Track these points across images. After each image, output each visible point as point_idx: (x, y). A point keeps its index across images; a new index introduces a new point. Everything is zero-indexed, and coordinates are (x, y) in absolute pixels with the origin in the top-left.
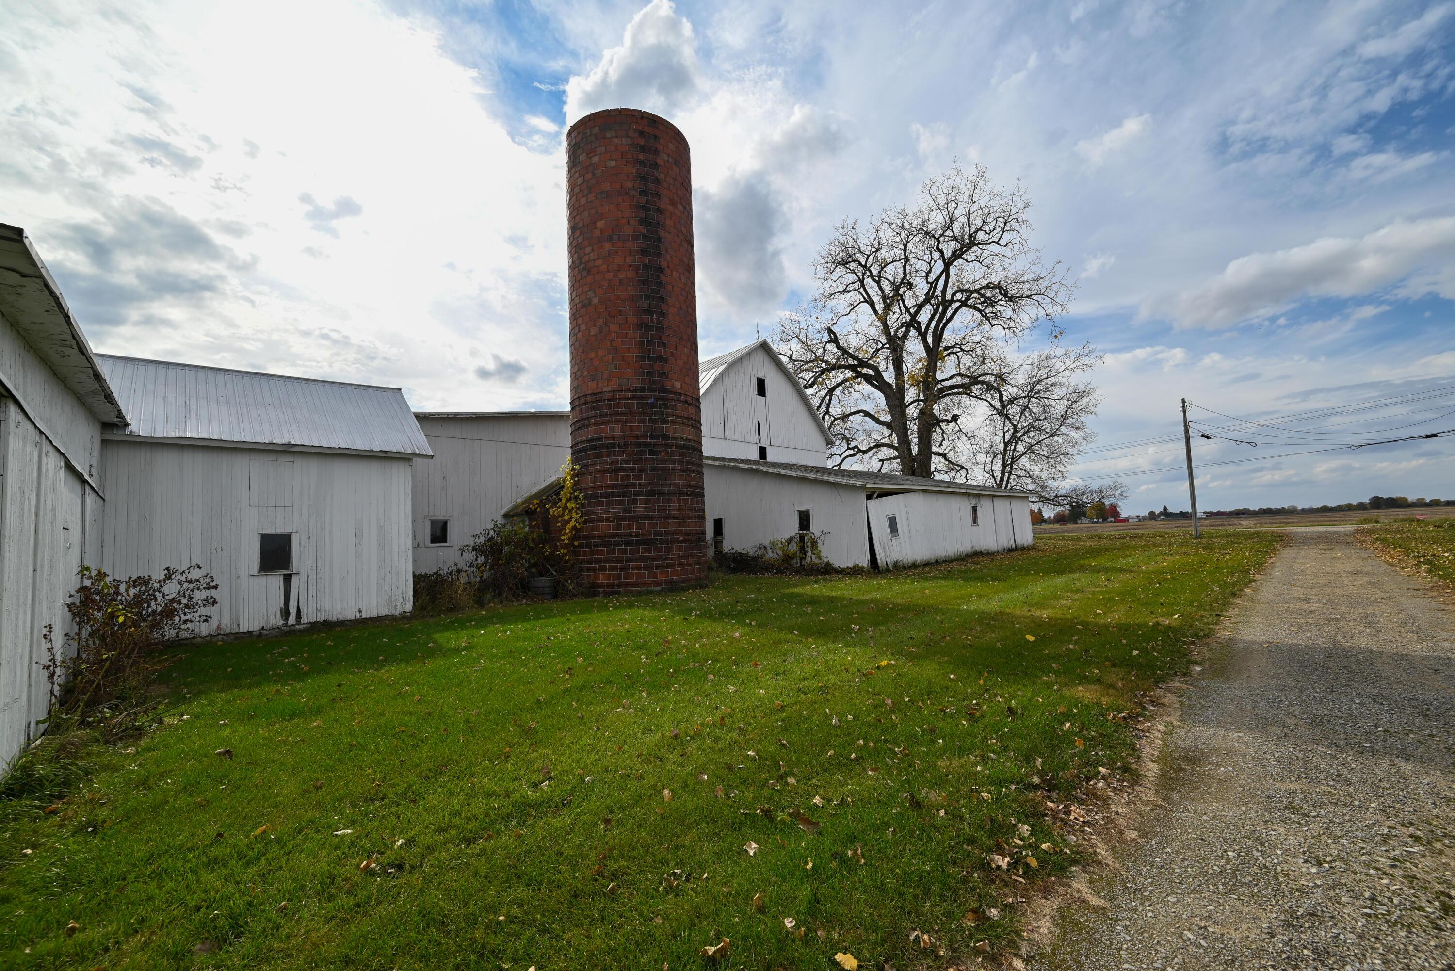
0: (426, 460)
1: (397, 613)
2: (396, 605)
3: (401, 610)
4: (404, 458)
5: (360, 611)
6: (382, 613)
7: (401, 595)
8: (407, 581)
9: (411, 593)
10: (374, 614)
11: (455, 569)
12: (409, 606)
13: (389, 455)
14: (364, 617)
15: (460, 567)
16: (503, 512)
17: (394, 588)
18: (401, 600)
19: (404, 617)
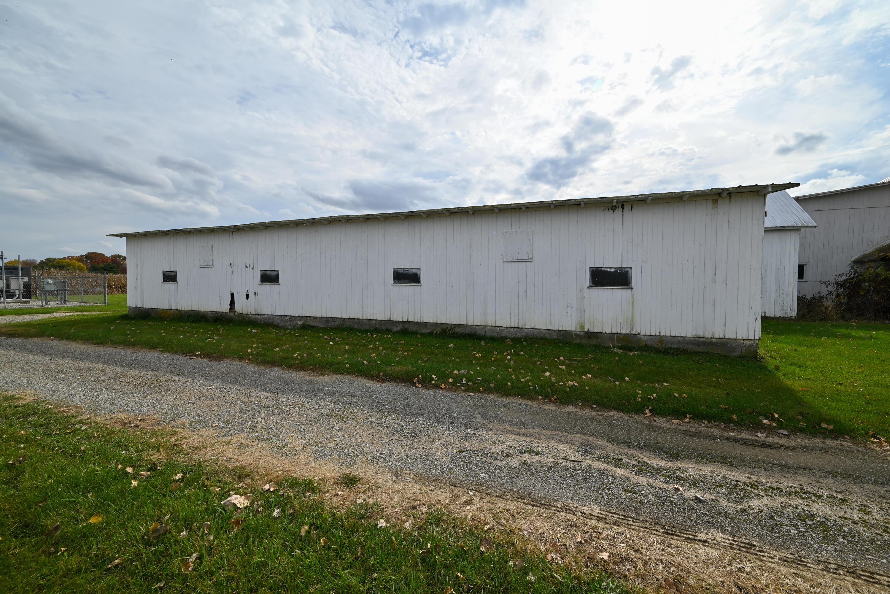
0: (813, 229)
1: (786, 316)
2: (786, 312)
3: (789, 315)
4: (795, 229)
5: (764, 312)
6: (777, 315)
7: (789, 307)
8: (793, 299)
9: (796, 306)
10: (772, 315)
11: (818, 295)
12: (794, 314)
13: (786, 228)
14: (767, 316)
15: (822, 295)
16: (853, 259)
17: (785, 302)
18: (789, 310)
19: (790, 318)
